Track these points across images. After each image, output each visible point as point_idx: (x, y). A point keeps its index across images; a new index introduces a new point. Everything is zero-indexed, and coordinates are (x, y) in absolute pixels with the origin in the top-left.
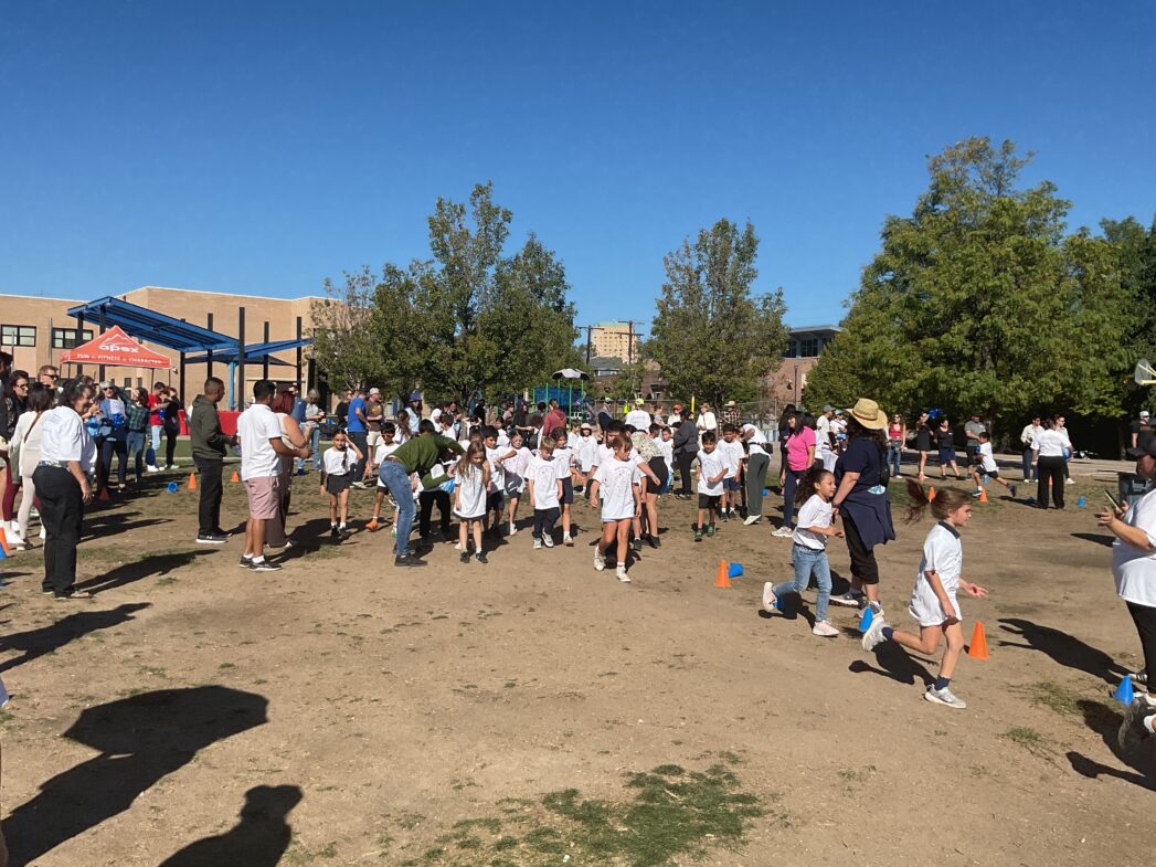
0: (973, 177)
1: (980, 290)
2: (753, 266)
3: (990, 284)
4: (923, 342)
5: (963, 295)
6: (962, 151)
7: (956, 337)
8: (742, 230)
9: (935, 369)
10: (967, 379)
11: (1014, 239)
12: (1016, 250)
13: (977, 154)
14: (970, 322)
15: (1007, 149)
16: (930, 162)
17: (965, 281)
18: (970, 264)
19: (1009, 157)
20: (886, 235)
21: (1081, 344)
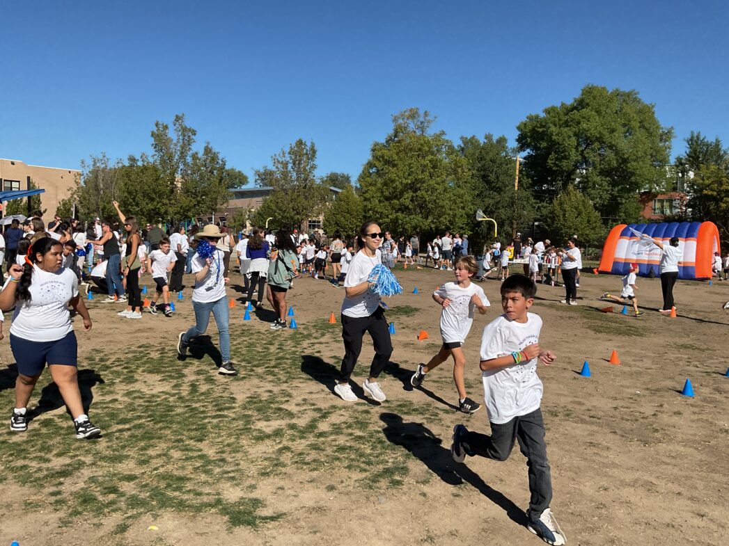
0: (412, 126)
1: (416, 179)
2: (314, 163)
3: (420, 177)
4: (392, 202)
5: (409, 182)
6: (407, 113)
7: (406, 199)
8: (309, 144)
9: (397, 214)
10: (410, 219)
11: (430, 157)
12: (430, 161)
13: (413, 115)
14: (412, 193)
15: (426, 114)
16: (393, 118)
17: (409, 175)
18: (412, 167)
19: (427, 118)
20: (373, 150)
21: (456, 203)
